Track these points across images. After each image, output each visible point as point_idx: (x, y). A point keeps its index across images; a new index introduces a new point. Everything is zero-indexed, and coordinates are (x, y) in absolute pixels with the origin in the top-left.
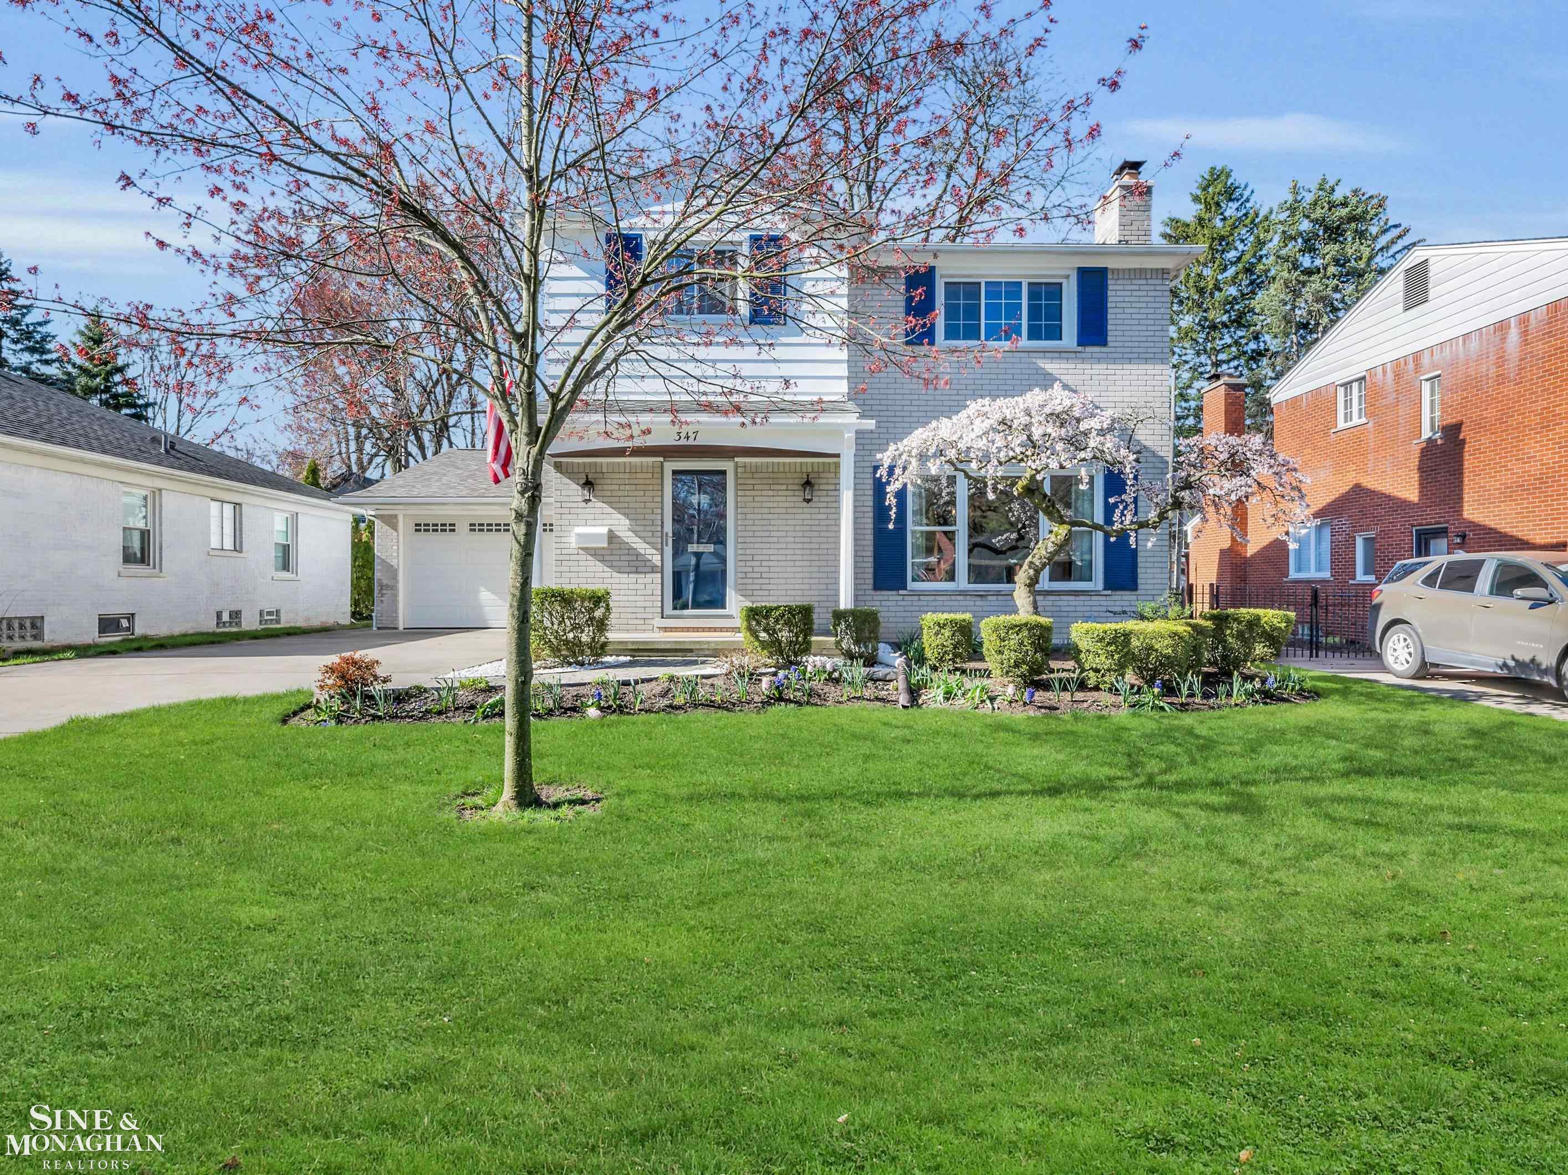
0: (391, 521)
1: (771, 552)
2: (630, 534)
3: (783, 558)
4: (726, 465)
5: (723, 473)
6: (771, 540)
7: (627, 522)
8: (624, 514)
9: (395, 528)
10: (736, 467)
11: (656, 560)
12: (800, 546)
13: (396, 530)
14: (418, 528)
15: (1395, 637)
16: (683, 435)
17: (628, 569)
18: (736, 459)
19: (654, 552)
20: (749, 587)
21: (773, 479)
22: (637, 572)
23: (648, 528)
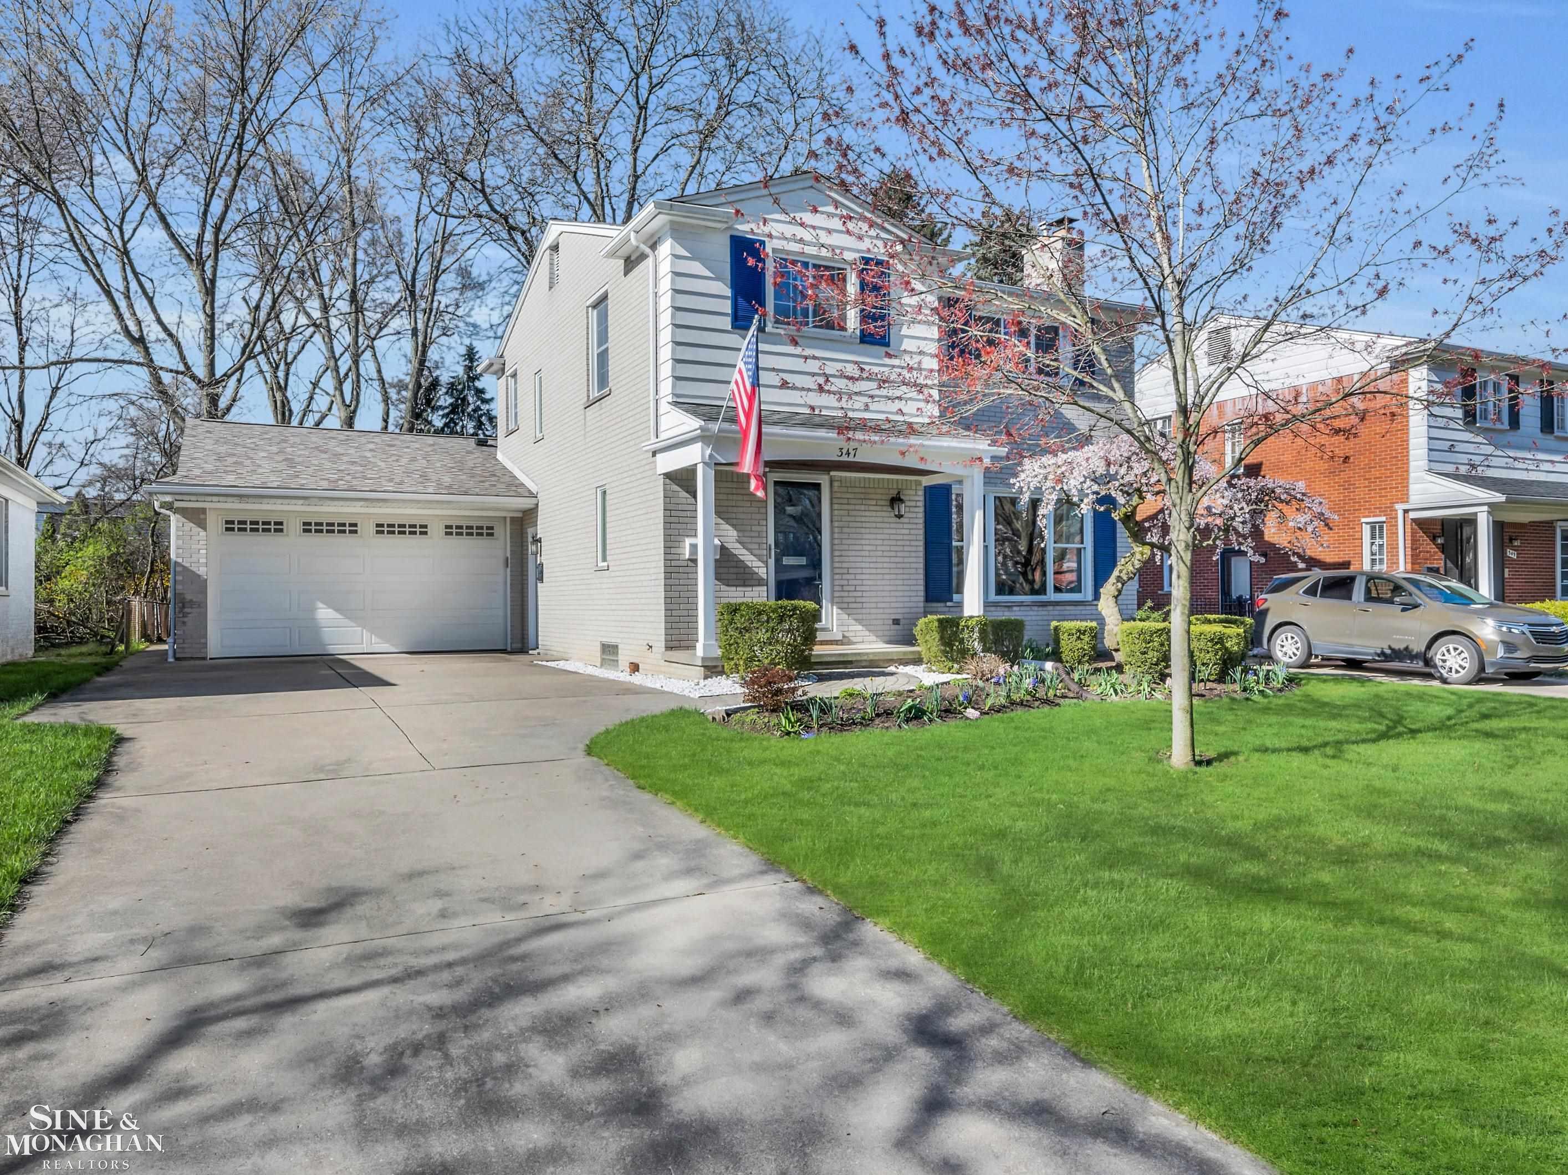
0: (197, 517)
1: (863, 565)
2: (738, 546)
3: (874, 571)
4: (823, 479)
5: (817, 486)
6: (863, 553)
7: (735, 533)
8: (732, 525)
9: (202, 525)
10: (831, 482)
11: (762, 572)
12: (887, 560)
13: (205, 529)
14: (229, 527)
15: (1283, 636)
16: (844, 451)
17: (737, 582)
18: (832, 473)
19: (760, 564)
20: (846, 600)
21: (864, 494)
22: (744, 585)
23: (755, 540)
